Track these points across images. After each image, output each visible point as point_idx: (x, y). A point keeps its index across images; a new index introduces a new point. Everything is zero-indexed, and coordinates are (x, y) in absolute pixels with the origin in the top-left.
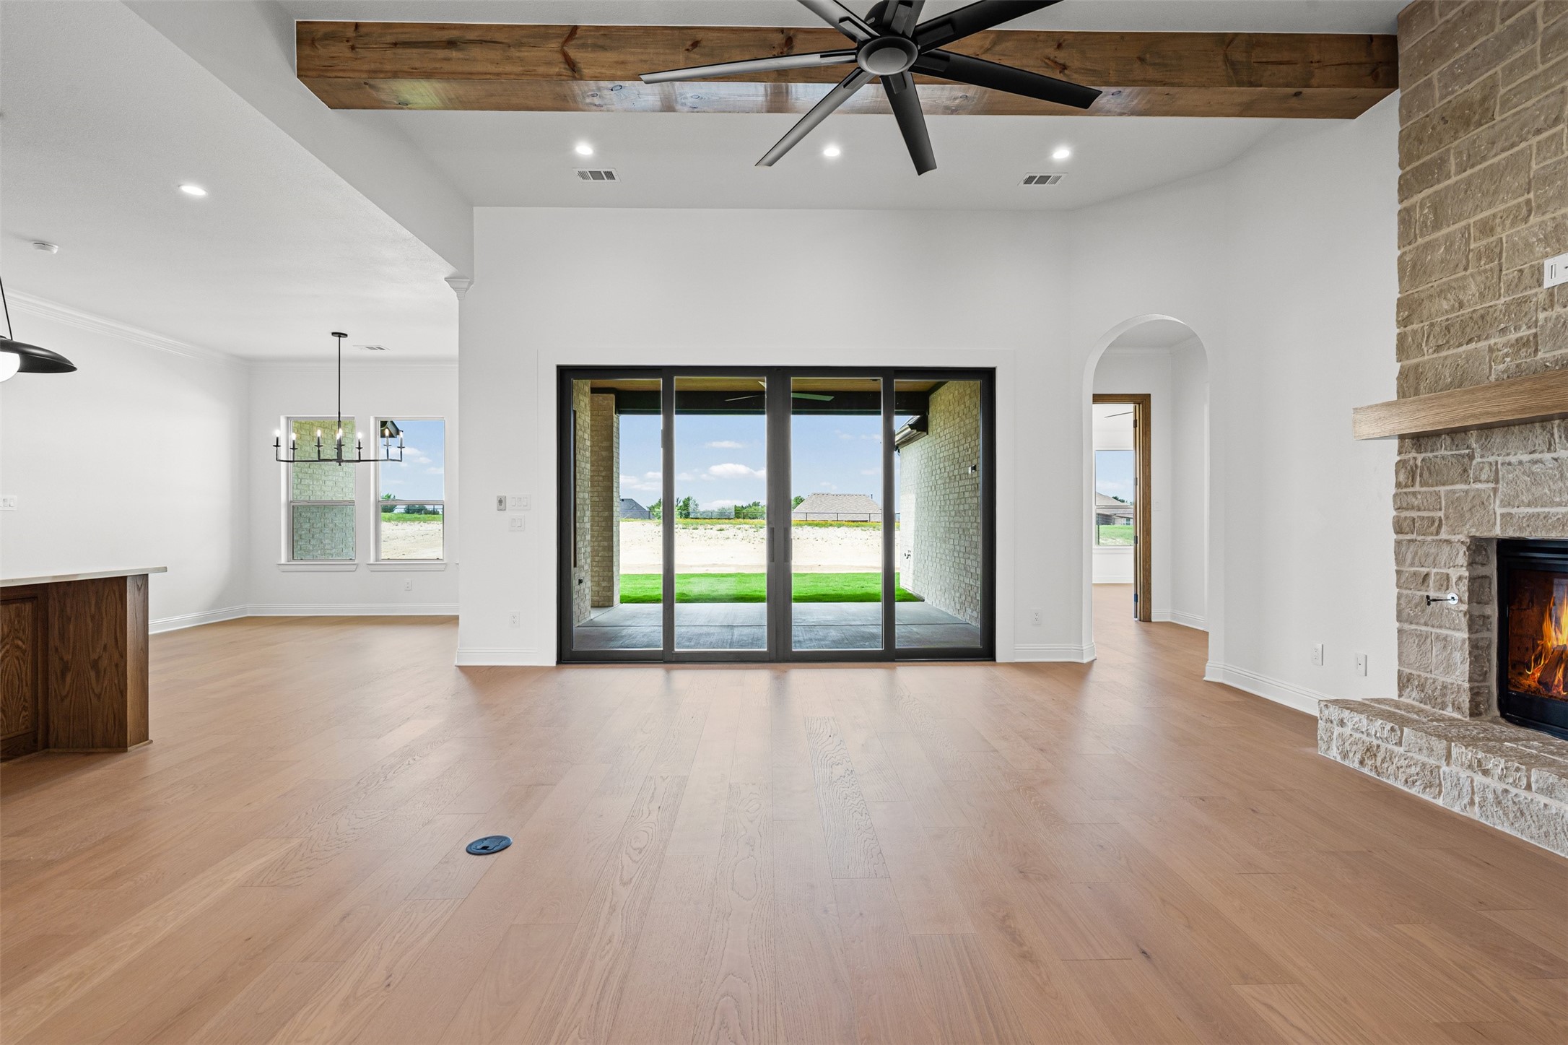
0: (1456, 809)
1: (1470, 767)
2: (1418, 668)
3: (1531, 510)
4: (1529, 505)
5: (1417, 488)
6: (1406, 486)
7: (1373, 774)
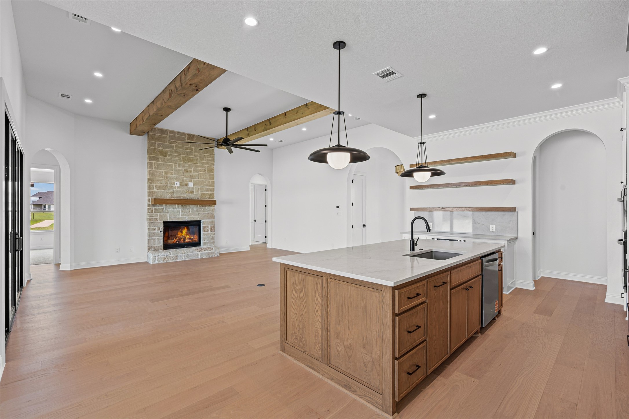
0: (181, 260)
1: (183, 253)
2: (153, 245)
3: (173, 217)
4: (173, 216)
5: (153, 213)
6: (151, 213)
7: (166, 262)
